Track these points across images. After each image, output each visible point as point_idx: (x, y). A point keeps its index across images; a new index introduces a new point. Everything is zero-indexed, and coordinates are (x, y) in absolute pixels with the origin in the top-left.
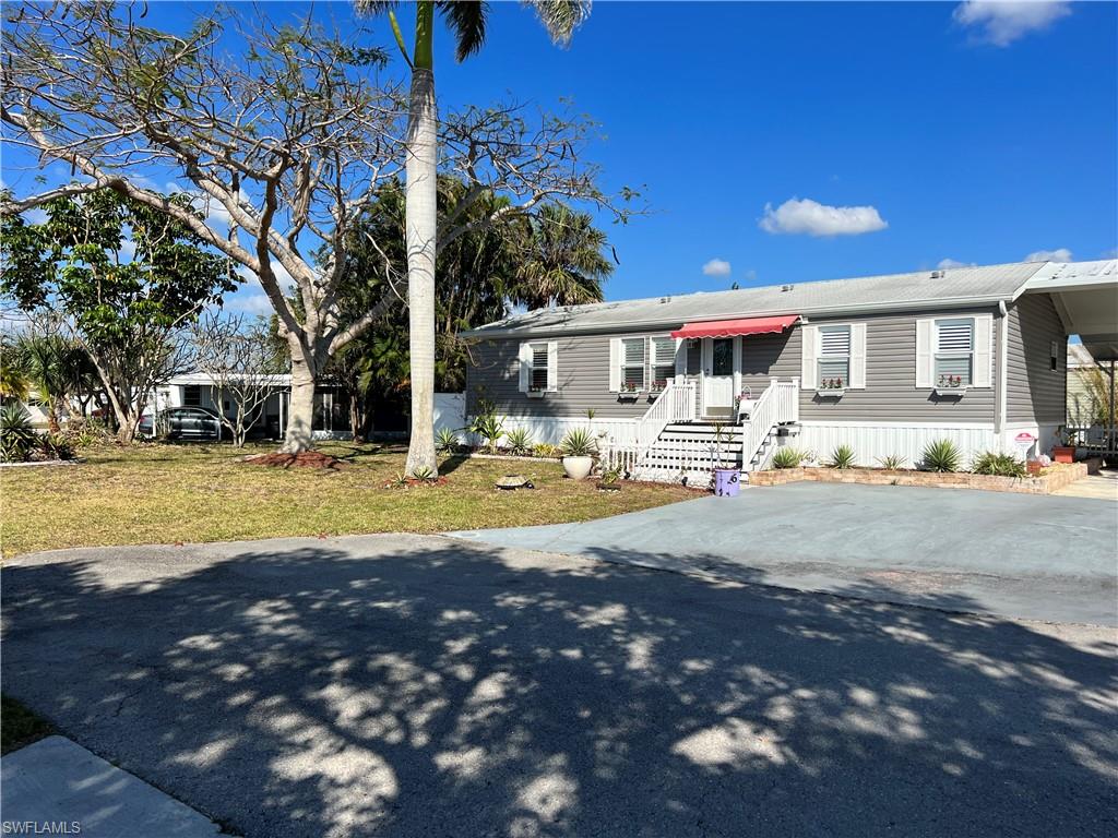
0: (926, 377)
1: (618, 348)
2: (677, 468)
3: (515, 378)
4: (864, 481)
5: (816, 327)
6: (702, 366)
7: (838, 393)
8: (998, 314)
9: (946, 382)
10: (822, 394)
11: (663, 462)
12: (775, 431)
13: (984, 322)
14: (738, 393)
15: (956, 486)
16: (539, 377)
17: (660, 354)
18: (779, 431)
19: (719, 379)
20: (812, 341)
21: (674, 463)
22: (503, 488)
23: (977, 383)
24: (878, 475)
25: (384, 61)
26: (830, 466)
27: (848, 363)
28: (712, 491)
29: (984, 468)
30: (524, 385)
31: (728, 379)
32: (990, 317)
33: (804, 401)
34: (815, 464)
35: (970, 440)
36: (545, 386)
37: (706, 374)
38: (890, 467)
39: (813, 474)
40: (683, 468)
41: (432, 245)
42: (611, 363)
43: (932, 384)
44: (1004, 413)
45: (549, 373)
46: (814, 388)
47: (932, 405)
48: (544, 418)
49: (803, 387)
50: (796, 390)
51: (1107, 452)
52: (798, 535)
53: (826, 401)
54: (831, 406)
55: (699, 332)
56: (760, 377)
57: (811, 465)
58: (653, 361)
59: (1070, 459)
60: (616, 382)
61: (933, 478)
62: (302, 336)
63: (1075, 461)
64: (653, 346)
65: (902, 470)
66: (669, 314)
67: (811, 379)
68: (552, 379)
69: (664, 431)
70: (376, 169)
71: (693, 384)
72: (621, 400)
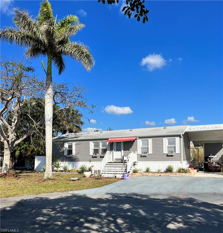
0: (166, 151)
1: (92, 145)
2: (113, 174)
3: (63, 152)
4: (153, 175)
5: (140, 140)
6: (114, 149)
7: (146, 155)
8: (180, 137)
9: (170, 152)
10: (142, 155)
11: (110, 172)
12: (133, 164)
13: (177, 139)
14: (123, 155)
15: (174, 175)
16: (70, 152)
17: (103, 146)
18: (134, 164)
19: (117, 152)
20: (140, 142)
21: (113, 172)
22: (72, 180)
23: (177, 152)
24: (156, 174)
25: (33, 71)
26: (145, 172)
27: (148, 148)
28: (123, 179)
29: (179, 171)
30: (66, 154)
31: (120, 152)
32: (179, 138)
33: (138, 157)
34: (142, 171)
35: (176, 165)
36: (72, 154)
37: (115, 151)
38: (159, 172)
39: (141, 174)
40: (115, 174)
41: (52, 119)
42: (90, 148)
43: (167, 153)
44: (182, 159)
45: (73, 151)
46: (140, 153)
47: (167, 157)
48: (72, 162)
49: (138, 154)
50: (136, 154)
51: (199, 167)
52: (149, 188)
53: (143, 157)
54: (144, 158)
55: (113, 140)
56: (127, 151)
57: (141, 172)
58: (101, 147)
59: (193, 169)
60: (91, 153)
61: (169, 174)
62: (8, 141)
63: (194, 169)
64: (101, 144)
65: (161, 172)
66: (104, 136)
67: (140, 152)
68: (74, 152)
69: (106, 165)
70: (25, 97)
71: (112, 153)
72: (93, 157)
